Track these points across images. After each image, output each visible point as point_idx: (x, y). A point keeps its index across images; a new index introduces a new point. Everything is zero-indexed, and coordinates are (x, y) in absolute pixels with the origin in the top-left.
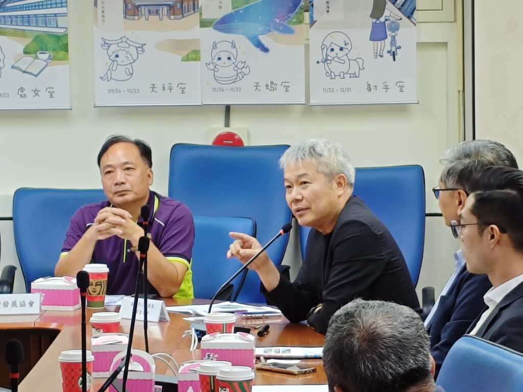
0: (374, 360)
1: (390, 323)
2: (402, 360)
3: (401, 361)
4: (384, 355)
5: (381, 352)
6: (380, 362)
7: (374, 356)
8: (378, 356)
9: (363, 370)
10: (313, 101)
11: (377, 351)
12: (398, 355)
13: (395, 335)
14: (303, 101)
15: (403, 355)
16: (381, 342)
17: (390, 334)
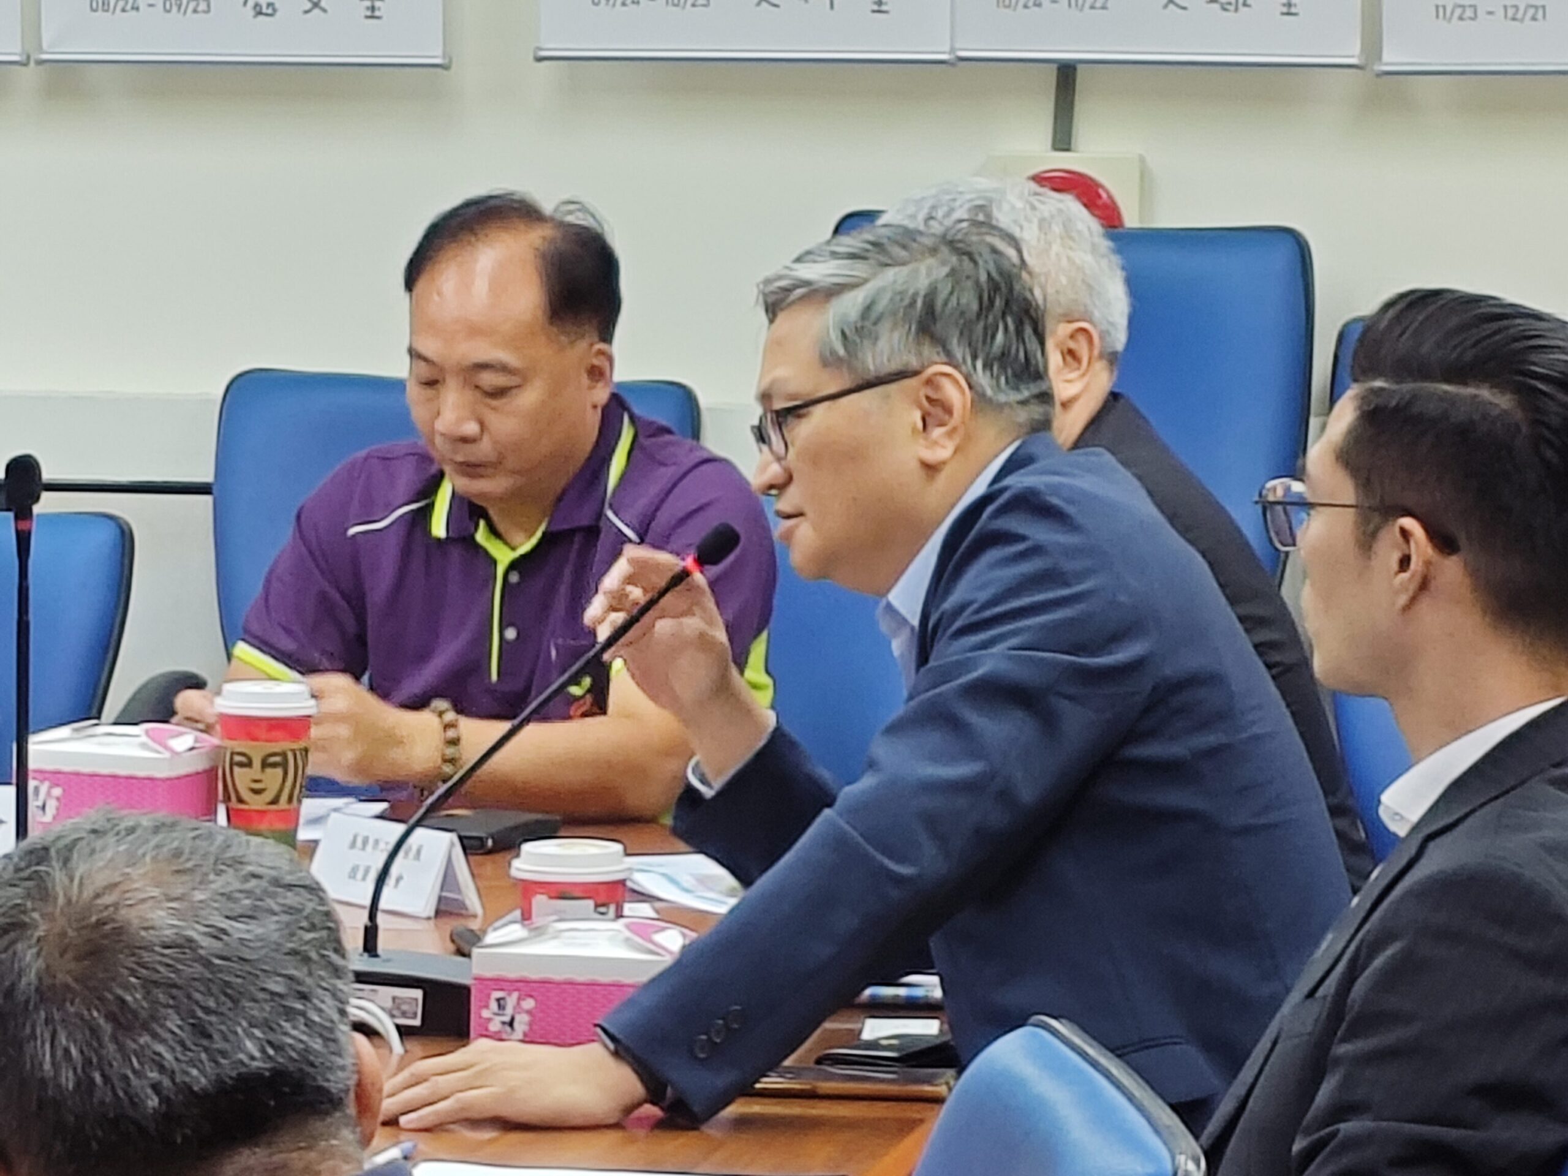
0: (94, 1031)
1: (178, 891)
2: (209, 1037)
3: (205, 1042)
4: (135, 1014)
5: (123, 1001)
6: (114, 1039)
7: (95, 1014)
8: (111, 1017)
9: (47, 1066)
10: (1393, 57)
11: (109, 996)
12: (194, 1017)
13: (190, 940)
14: (1352, 53)
15: (213, 1019)
16: (130, 962)
17: (168, 932)
